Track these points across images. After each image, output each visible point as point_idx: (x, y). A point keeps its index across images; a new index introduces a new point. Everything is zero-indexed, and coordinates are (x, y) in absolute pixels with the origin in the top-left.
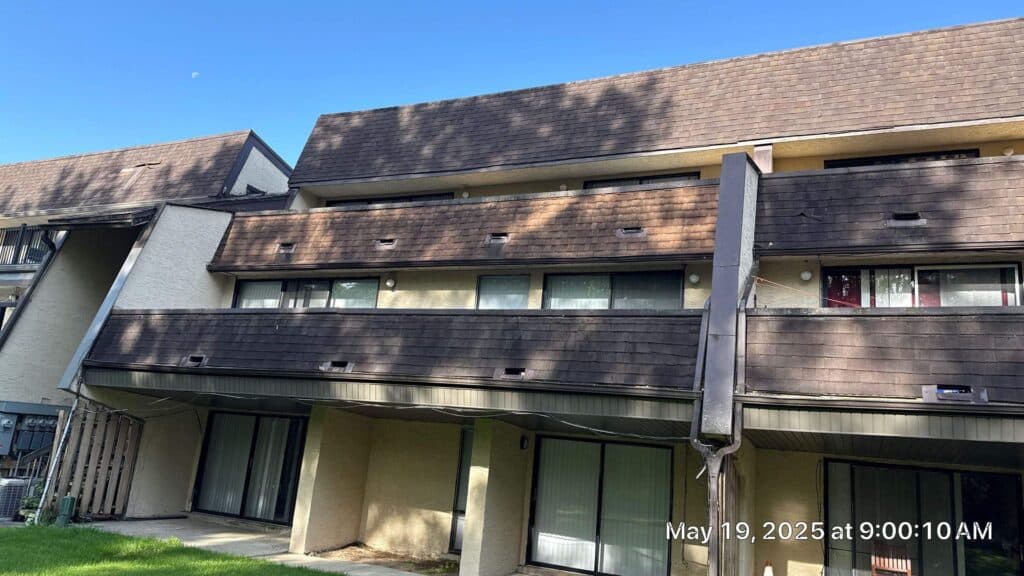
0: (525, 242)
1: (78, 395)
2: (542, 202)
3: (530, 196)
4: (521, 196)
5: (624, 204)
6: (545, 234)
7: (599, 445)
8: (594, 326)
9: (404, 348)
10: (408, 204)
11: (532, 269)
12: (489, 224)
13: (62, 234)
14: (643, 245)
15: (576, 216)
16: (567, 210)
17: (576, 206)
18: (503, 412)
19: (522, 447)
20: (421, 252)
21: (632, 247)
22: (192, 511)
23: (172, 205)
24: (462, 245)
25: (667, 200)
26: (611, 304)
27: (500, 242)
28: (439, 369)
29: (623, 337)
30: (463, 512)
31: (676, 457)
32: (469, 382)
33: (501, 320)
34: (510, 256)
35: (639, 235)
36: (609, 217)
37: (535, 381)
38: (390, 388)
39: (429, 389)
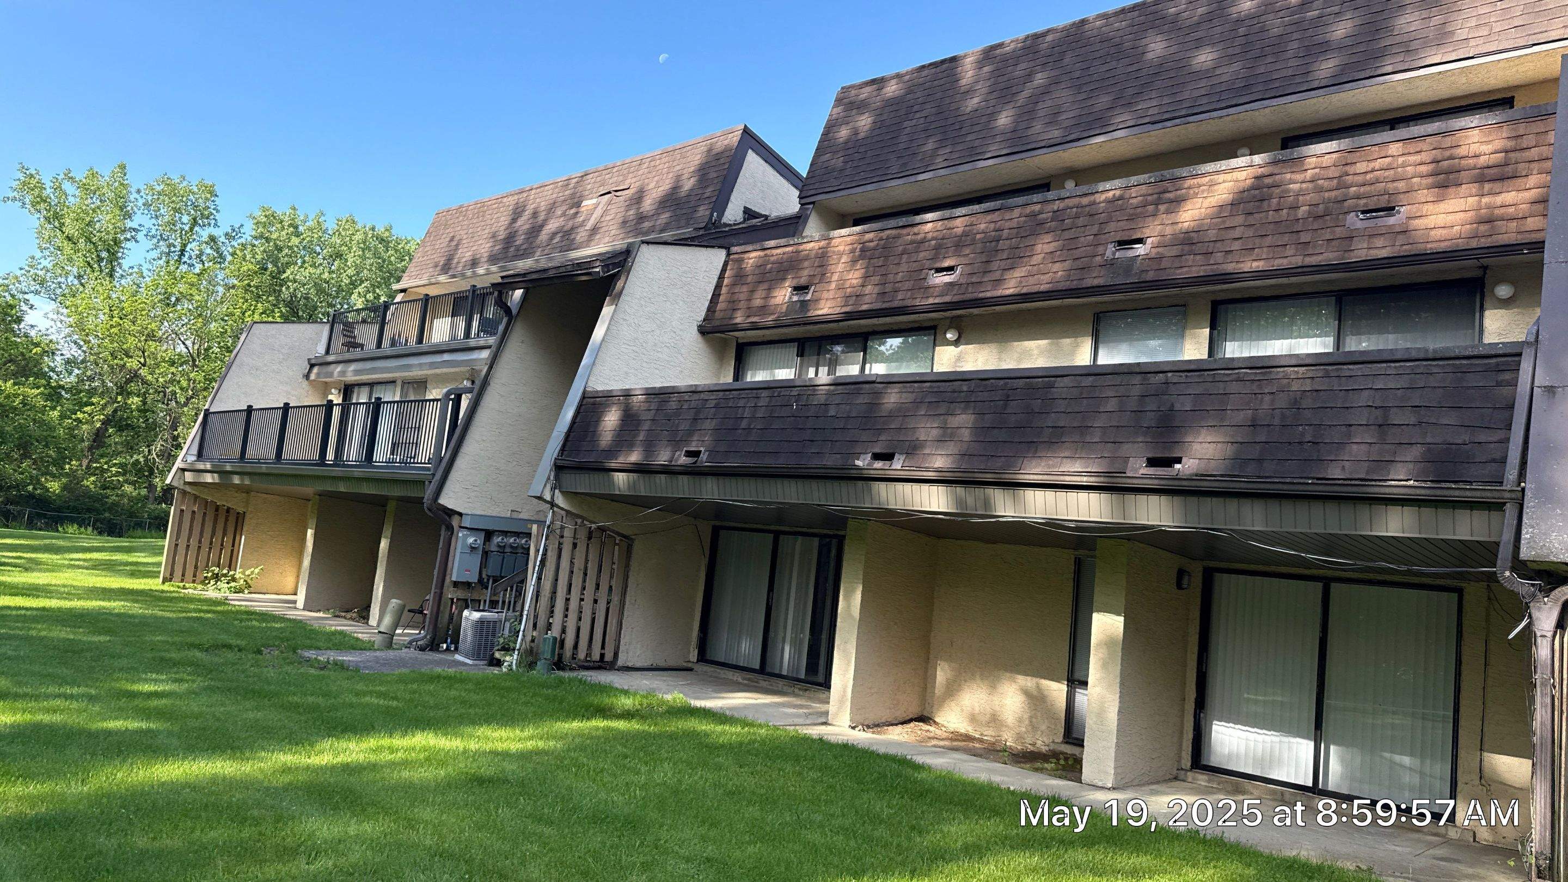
0: (1175, 251)
1: (552, 504)
2: (1205, 180)
3: (1184, 172)
4: (1167, 174)
5: (1361, 167)
6: (1212, 234)
7: (1320, 585)
8: (1308, 381)
9: (980, 431)
10: (976, 208)
11: (1191, 295)
12: (1112, 226)
13: (518, 293)
14: (1400, 237)
15: (1270, 197)
16: (1253, 188)
17: (1268, 181)
18: (1144, 527)
19: (1179, 586)
20: (998, 282)
21: (1379, 242)
22: (698, 661)
23: (648, 243)
24: (1067, 265)
25: (1447, 153)
26: (1338, 344)
27: (1131, 254)
28: (1034, 462)
29: (1364, 399)
30: (1084, 684)
31: (1467, 607)
32: (1084, 480)
33: (1137, 379)
34: (1150, 276)
35: (1391, 221)
36: (1333, 194)
37: (1201, 476)
38: (960, 490)
39: (1021, 492)
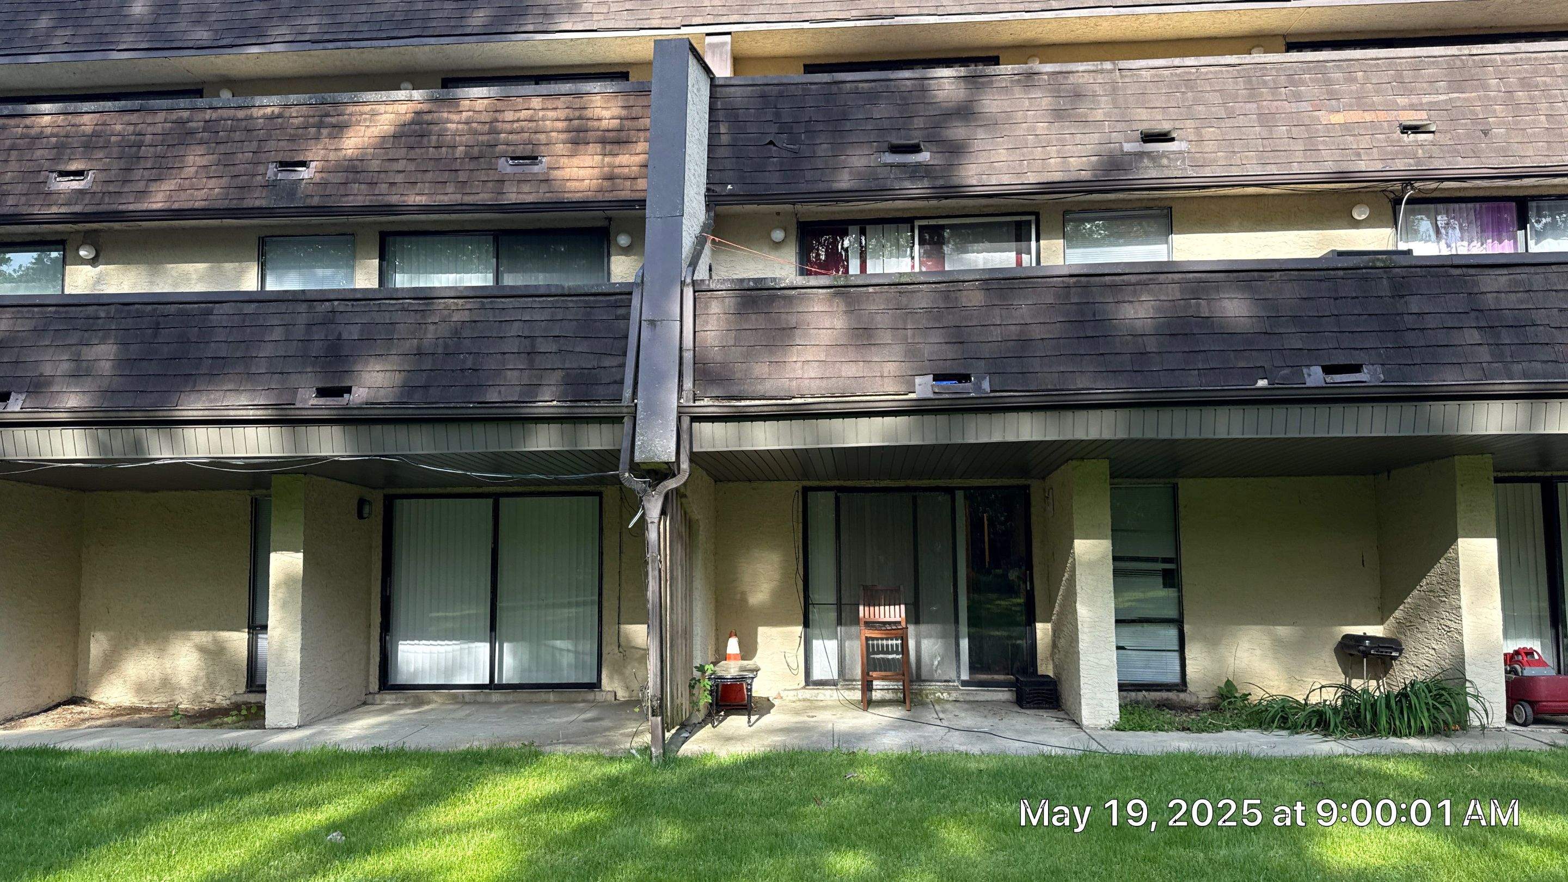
0: (340, 178)
2: (367, 108)
3: (345, 97)
4: (329, 97)
5: (509, 116)
6: (375, 165)
7: (490, 501)
8: (467, 312)
9: (122, 363)
10: (109, 105)
11: (358, 224)
12: (271, 145)
14: (543, 185)
15: (429, 134)
16: (413, 122)
17: (428, 117)
18: (317, 459)
19: (360, 516)
20: (144, 193)
21: (526, 188)
24: (224, 181)
25: (577, 113)
26: (497, 278)
27: (294, 176)
28: (193, 396)
29: (515, 329)
30: (265, 628)
32: (251, 414)
33: (303, 307)
34: (315, 201)
35: (536, 169)
36: (485, 138)
37: (371, 404)
38: (102, 433)
39: (179, 431)
